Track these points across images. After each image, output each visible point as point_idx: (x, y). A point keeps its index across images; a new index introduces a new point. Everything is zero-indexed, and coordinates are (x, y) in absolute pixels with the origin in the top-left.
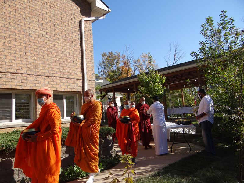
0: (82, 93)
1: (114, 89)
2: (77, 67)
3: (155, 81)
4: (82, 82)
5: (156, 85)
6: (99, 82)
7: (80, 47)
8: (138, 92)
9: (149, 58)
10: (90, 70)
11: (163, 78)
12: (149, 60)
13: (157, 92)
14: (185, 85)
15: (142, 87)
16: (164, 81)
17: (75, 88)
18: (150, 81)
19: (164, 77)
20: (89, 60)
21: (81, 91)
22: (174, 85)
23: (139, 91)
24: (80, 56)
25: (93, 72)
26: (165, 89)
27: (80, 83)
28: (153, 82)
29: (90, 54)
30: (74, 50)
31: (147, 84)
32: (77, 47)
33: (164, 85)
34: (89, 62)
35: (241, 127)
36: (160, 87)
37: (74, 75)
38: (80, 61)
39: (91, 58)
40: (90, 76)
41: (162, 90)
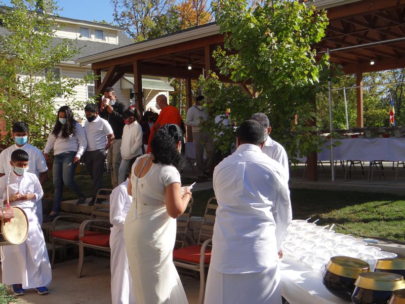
6: (107, 42)
19: (321, 14)
41: (312, 70)
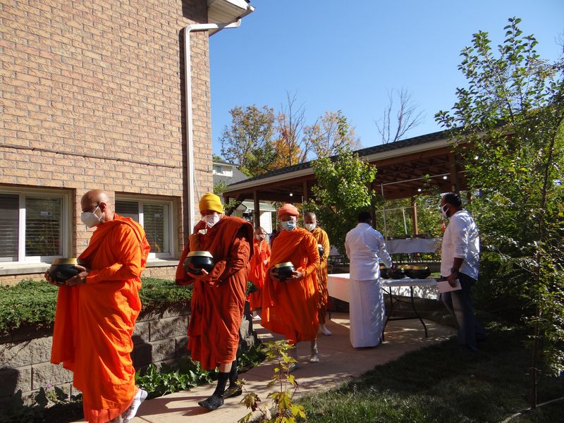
0: (182, 199)
1: (257, 192)
2: (172, 140)
3: (353, 176)
4: (182, 174)
5: (354, 185)
6: (224, 175)
7: (179, 92)
8: (312, 201)
9: (340, 124)
10: (201, 146)
11: (369, 170)
12: (340, 128)
13: (356, 202)
14: (420, 187)
15: (320, 189)
16: (373, 177)
17: (166, 187)
18: (340, 176)
19: (372, 167)
20: (200, 124)
21: (180, 194)
22: (395, 188)
23: (314, 198)
24: (180, 114)
25: (208, 152)
26: (373, 197)
27: (177, 175)
28: (347, 178)
29: (201, 108)
30: (164, 99)
31: (333, 184)
32: (173, 93)
33: (371, 186)
34: (201, 129)
35: (540, 286)
36: (363, 190)
37: (164, 156)
38: (179, 125)
39: (205, 119)
40: (202, 162)
41: (366, 198)
